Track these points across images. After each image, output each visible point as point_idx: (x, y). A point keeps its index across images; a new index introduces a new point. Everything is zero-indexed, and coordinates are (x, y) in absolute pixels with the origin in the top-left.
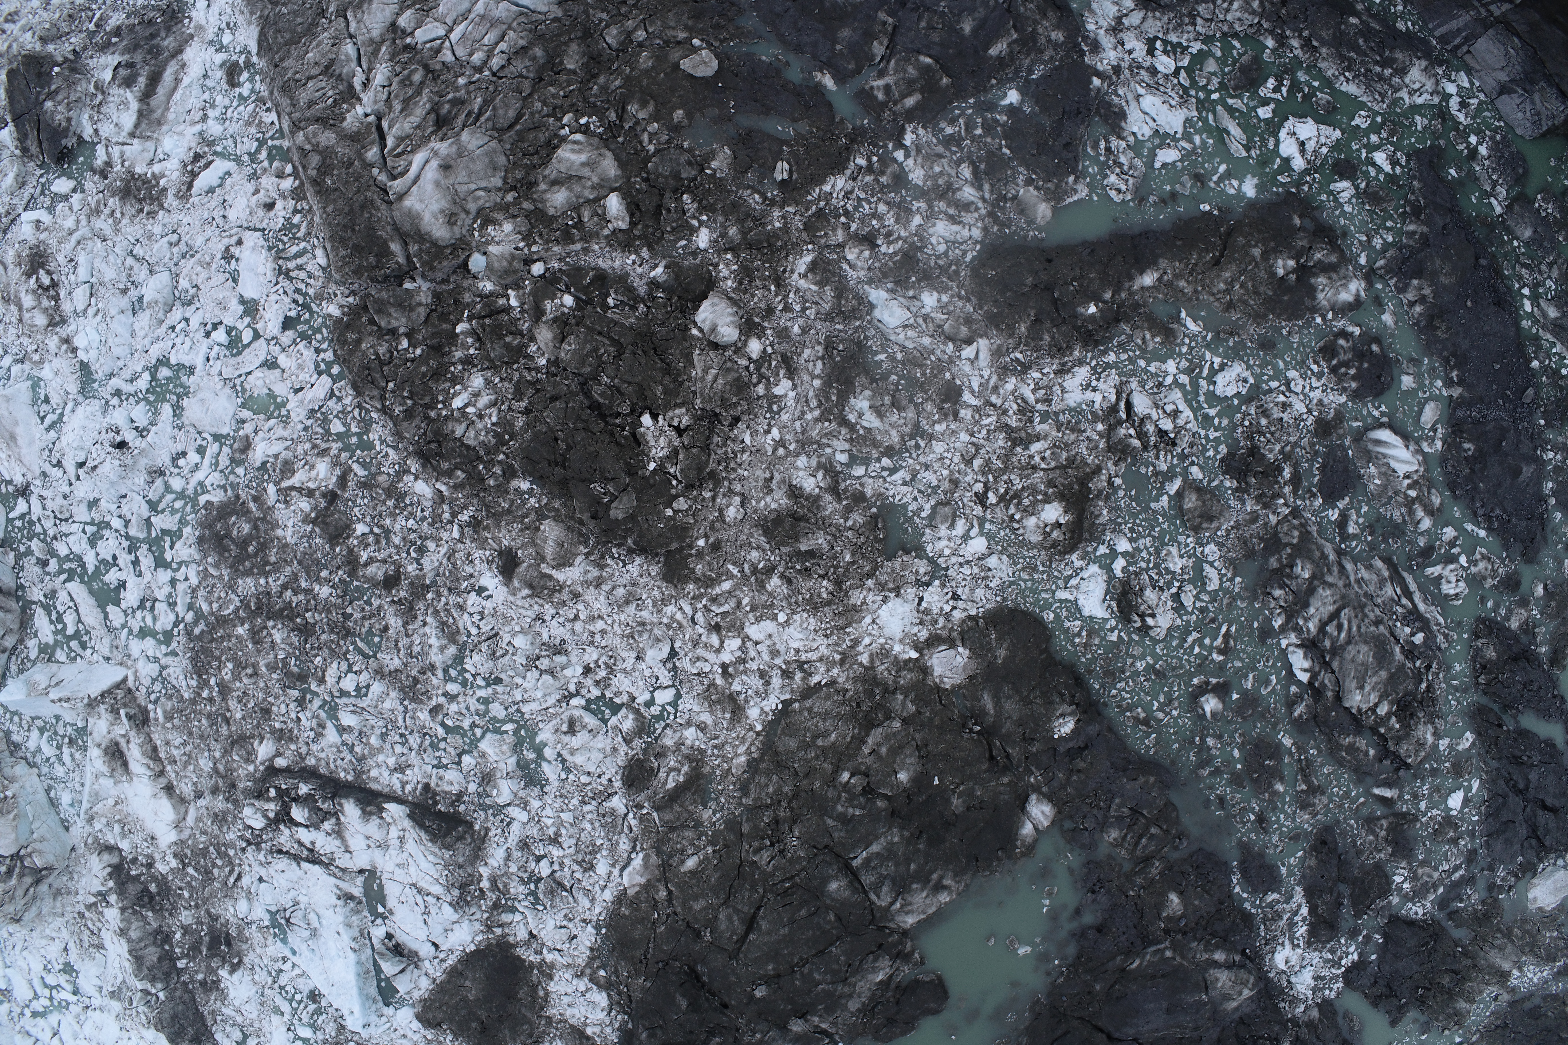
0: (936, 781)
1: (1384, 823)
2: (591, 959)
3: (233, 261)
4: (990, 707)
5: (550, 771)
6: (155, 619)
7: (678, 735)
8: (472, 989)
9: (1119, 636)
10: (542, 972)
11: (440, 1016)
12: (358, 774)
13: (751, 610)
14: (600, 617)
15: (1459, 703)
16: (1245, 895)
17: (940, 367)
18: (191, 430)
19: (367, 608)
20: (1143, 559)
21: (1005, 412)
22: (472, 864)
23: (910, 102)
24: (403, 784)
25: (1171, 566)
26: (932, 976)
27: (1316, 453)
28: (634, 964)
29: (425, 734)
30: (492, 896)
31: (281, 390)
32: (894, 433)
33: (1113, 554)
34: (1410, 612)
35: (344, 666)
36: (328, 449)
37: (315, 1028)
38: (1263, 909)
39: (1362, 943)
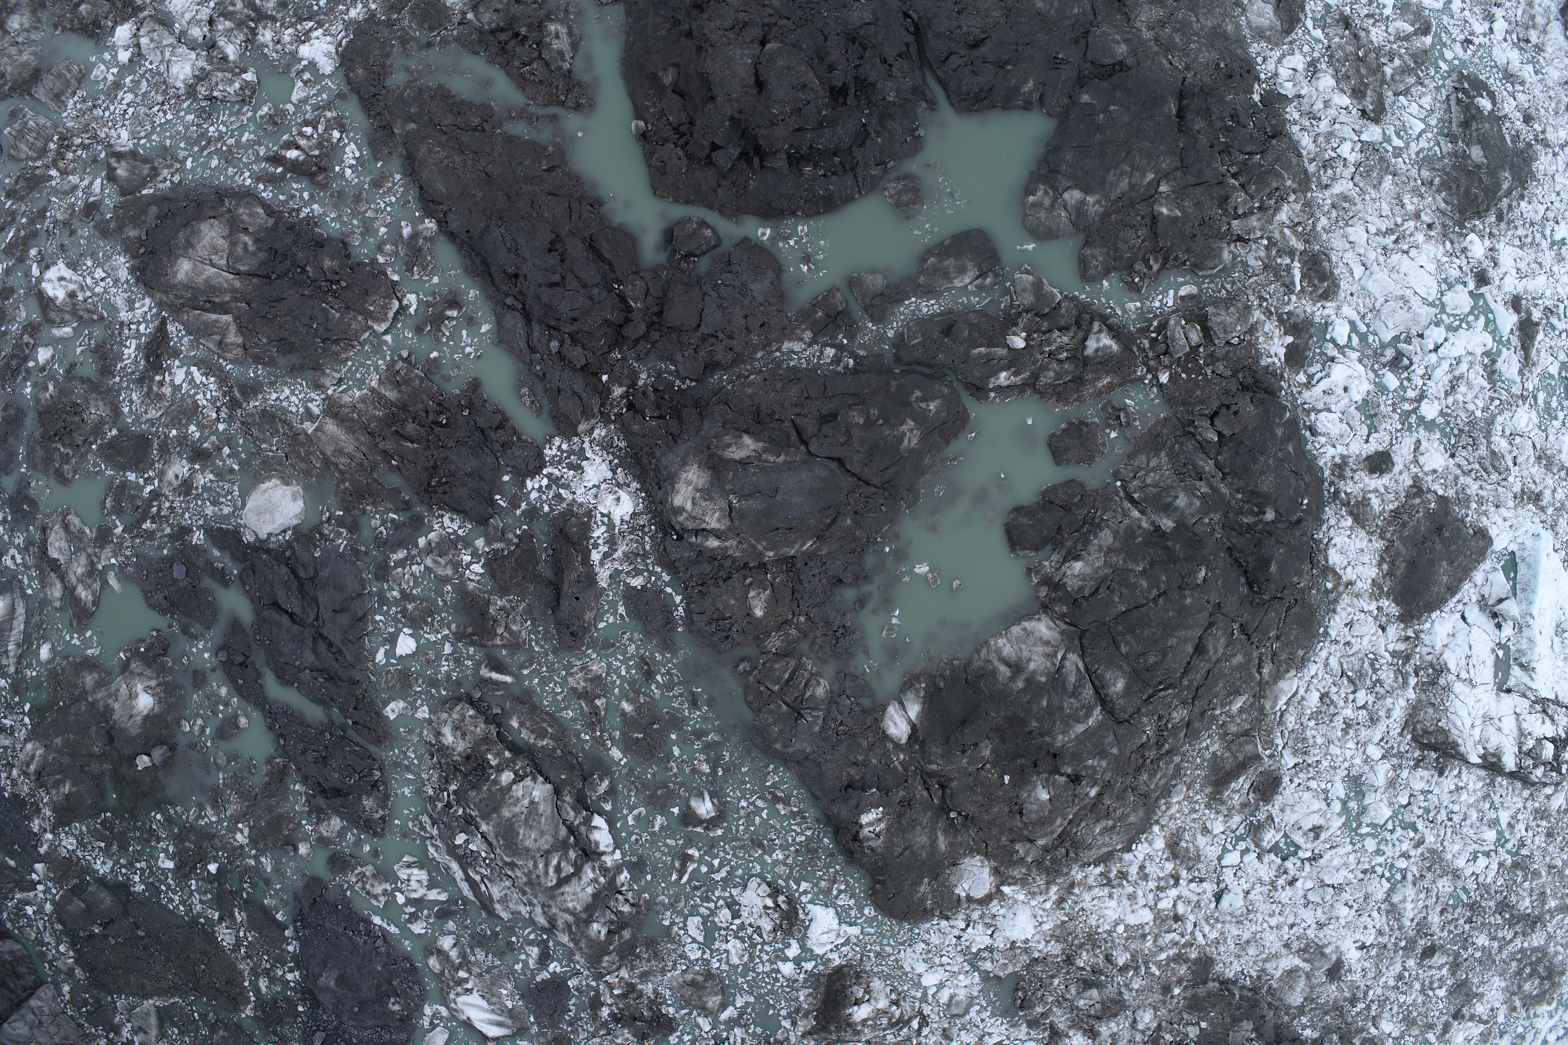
0: (1007, 778)
1: (498, 641)
2: (1336, 601)
4: (941, 839)
5: (1339, 790)
7: (1228, 825)
8: (1443, 573)
9: (799, 885)
10: (1381, 588)
11: (1473, 544)
12: (1491, 785)
13: (1146, 935)
14: (1271, 928)
15: (405, 753)
16: (669, 590)
19: (1452, 929)
20: (767, 953)
22: (1419, 701)
24: (1458, 777)
25: (739, 945)
26: (1021, 553)
27: (570, 1024)
28: (1303, 599)
29: (1433, 821)
30: (1409, 668)
33: (797, 961)
34: (470, 865)
35: (1481, 879)
38: (648, 570)
39: (521, 501)
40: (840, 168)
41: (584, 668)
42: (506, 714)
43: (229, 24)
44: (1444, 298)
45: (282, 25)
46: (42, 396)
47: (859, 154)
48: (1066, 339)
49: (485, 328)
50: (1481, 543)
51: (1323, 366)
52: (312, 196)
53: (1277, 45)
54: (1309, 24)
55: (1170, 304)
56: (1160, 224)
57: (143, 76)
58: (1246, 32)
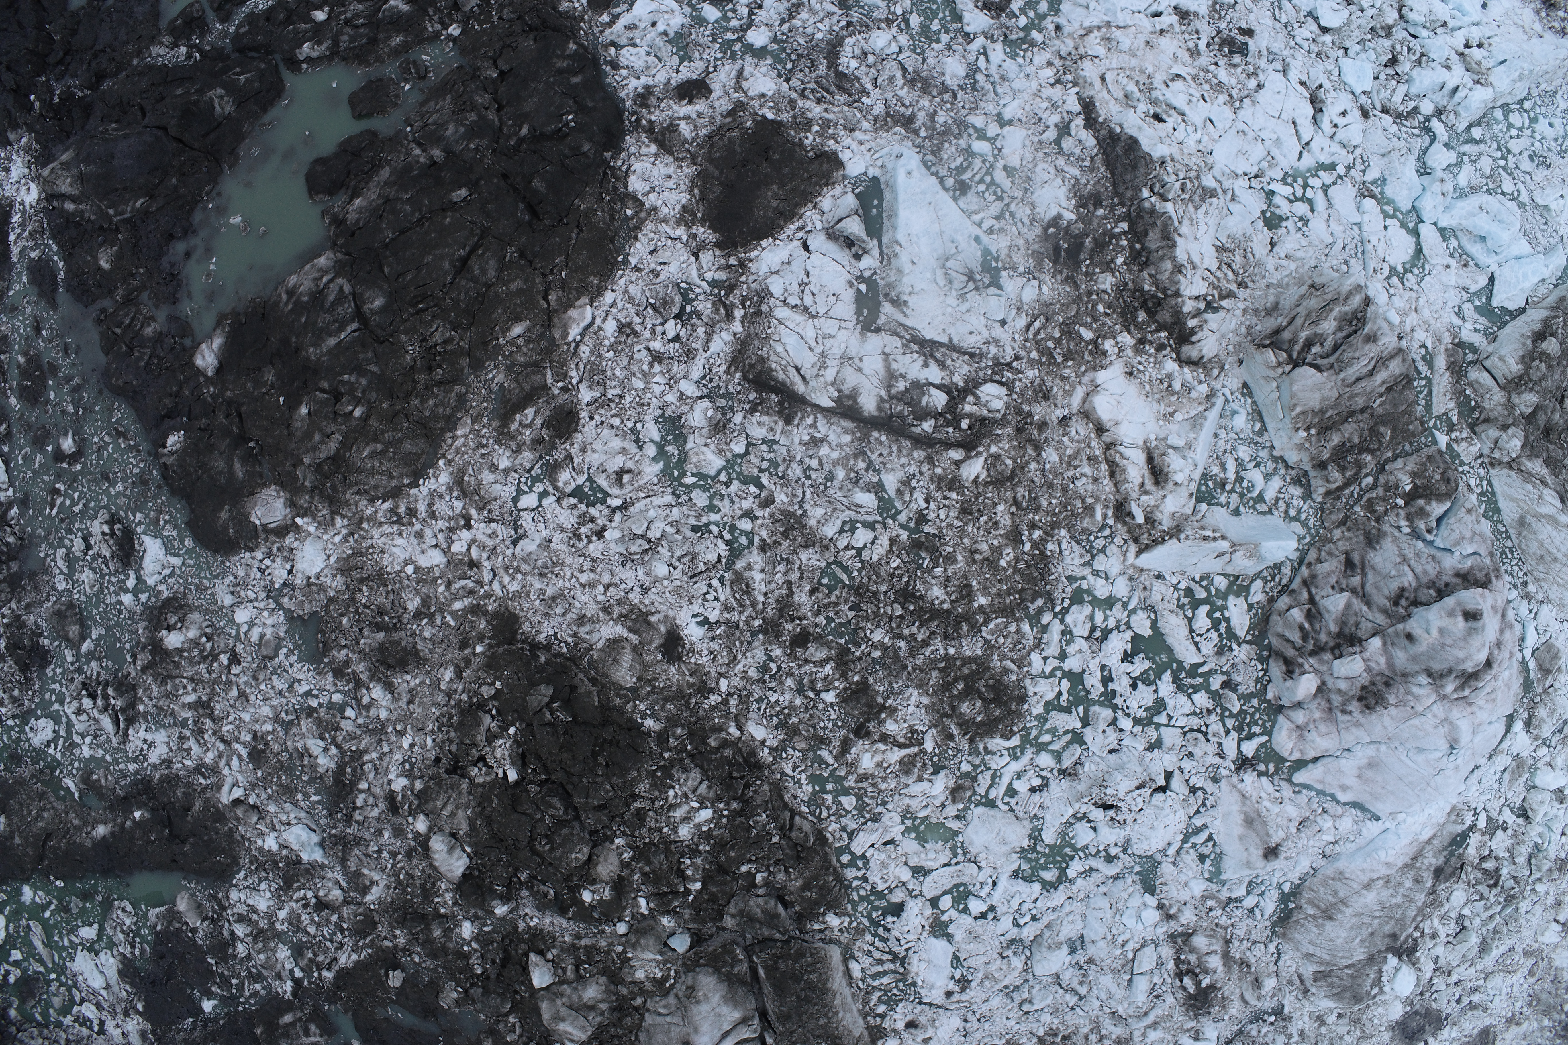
0: (282, 400)
2: (638, 228)
3: (957, 976)
4: (237, 465)
5: (652, 431)
6: (1091, 618)
7: (518, 461)
8: (771, 197)
11: (814, 166)
12: (865, 438)
13: (436, 579)
14: (584, 586)
17: (264, 783)
18: (1021, 814)
19: (831, 614)
21: (214, 733)
22: (749, 335)
23: (288, 1018)
24: (814, 425)
26: (317, 199)
28: (590, 224)
29: (783, 477)
30: (734, 300)
31: (909, 845)
32: (304, 730)
33: (136, 592)
35: (865, 555)
36: (858, 781)
37: (968, 153)
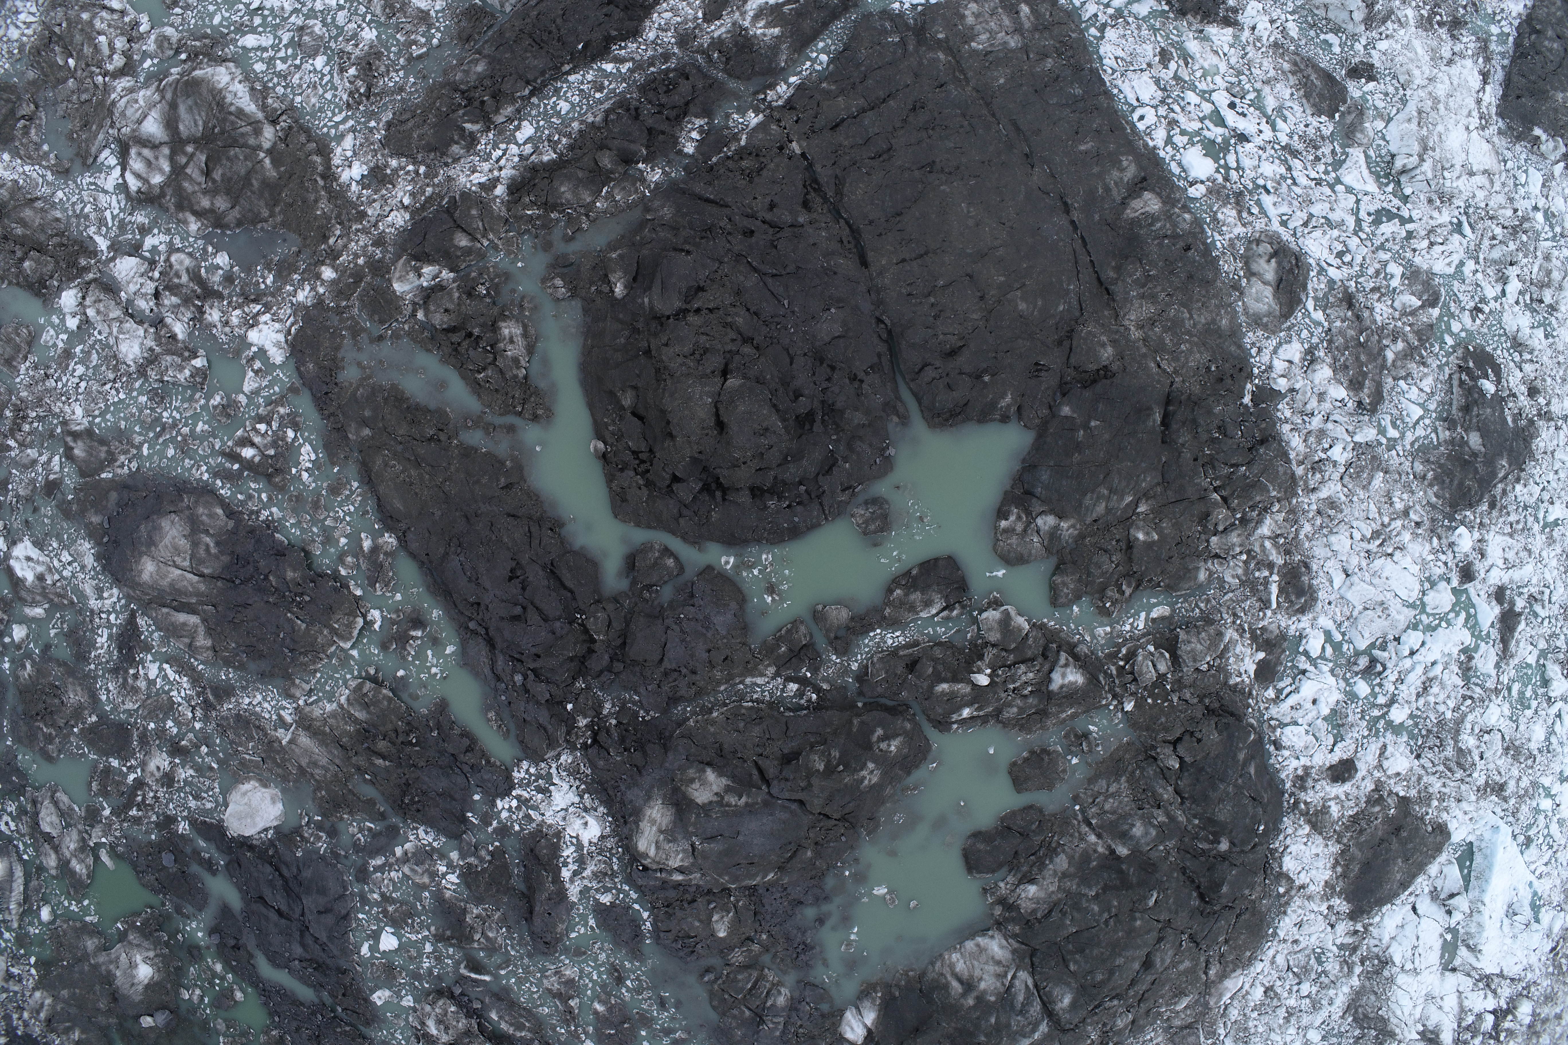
1: (476, 945)
2: (1287, 903)
8: (1398, 870)
10: (1333, 888)
15: (393, 1035)
16: (637, 906)
22: (1363, 987)
26: (978, 876)
28: (1254, 908)
30: (1356, 959)
38: (616, 888)
39: (492, 818)
40: (805, 496)
41: (557, 973)
42: (485, 1008)
43: (175, 300)
44: (1425, 599)
45: (229, 303)
46: (20, 673)
47: (825, 483)
48: (1031, 675)
49: (450, 649)
50: (1439, 838)
51: (1294, 679)
52: (270, 498)
53: (1274, 333)
54: (1310, 305)
55: (1141, 627)
56: (1135, 550)
57: (92, 347)
58: (1242, 318)
